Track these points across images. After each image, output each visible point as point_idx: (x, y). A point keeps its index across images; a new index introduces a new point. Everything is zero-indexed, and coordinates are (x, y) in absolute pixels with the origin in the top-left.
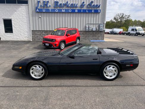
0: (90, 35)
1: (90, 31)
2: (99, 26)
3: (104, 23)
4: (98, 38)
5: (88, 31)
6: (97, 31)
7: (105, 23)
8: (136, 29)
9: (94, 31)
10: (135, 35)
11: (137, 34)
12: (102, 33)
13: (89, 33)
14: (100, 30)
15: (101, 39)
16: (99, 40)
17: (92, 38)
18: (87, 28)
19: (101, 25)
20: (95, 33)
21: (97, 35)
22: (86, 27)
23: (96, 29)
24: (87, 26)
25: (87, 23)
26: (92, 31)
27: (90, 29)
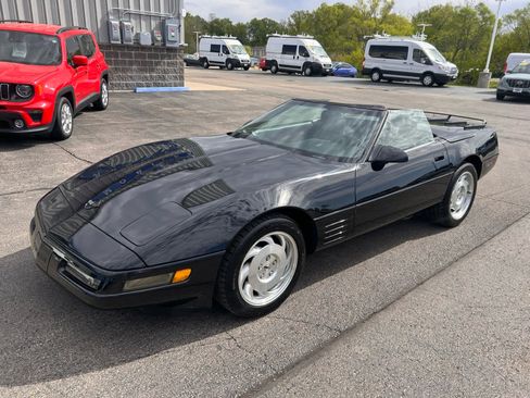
0: (131, 63)
1: (128, 47)
2: (163, 28)
3: (179, 17)
4: (164, 78)
5: (122, 47)
6: (156, 49)
7: (184, 15)
8: (225, 47)
9: (144, 48)
10: (222, 68)
11: (230, 65)
12: (175, 57)
13: (123, 55)
14: (168, 45)
15: (172, 82)
16: (166, 86)
17: (140, 78)
18: (116, 33)
19: (169, 24)
20: (150, 56)
21: (157, 64)
22: (108, 25)
23: (153, 38)
24: (115, 23)
25: (110, 8)
26: (138, 47)
27: (127, 35)
